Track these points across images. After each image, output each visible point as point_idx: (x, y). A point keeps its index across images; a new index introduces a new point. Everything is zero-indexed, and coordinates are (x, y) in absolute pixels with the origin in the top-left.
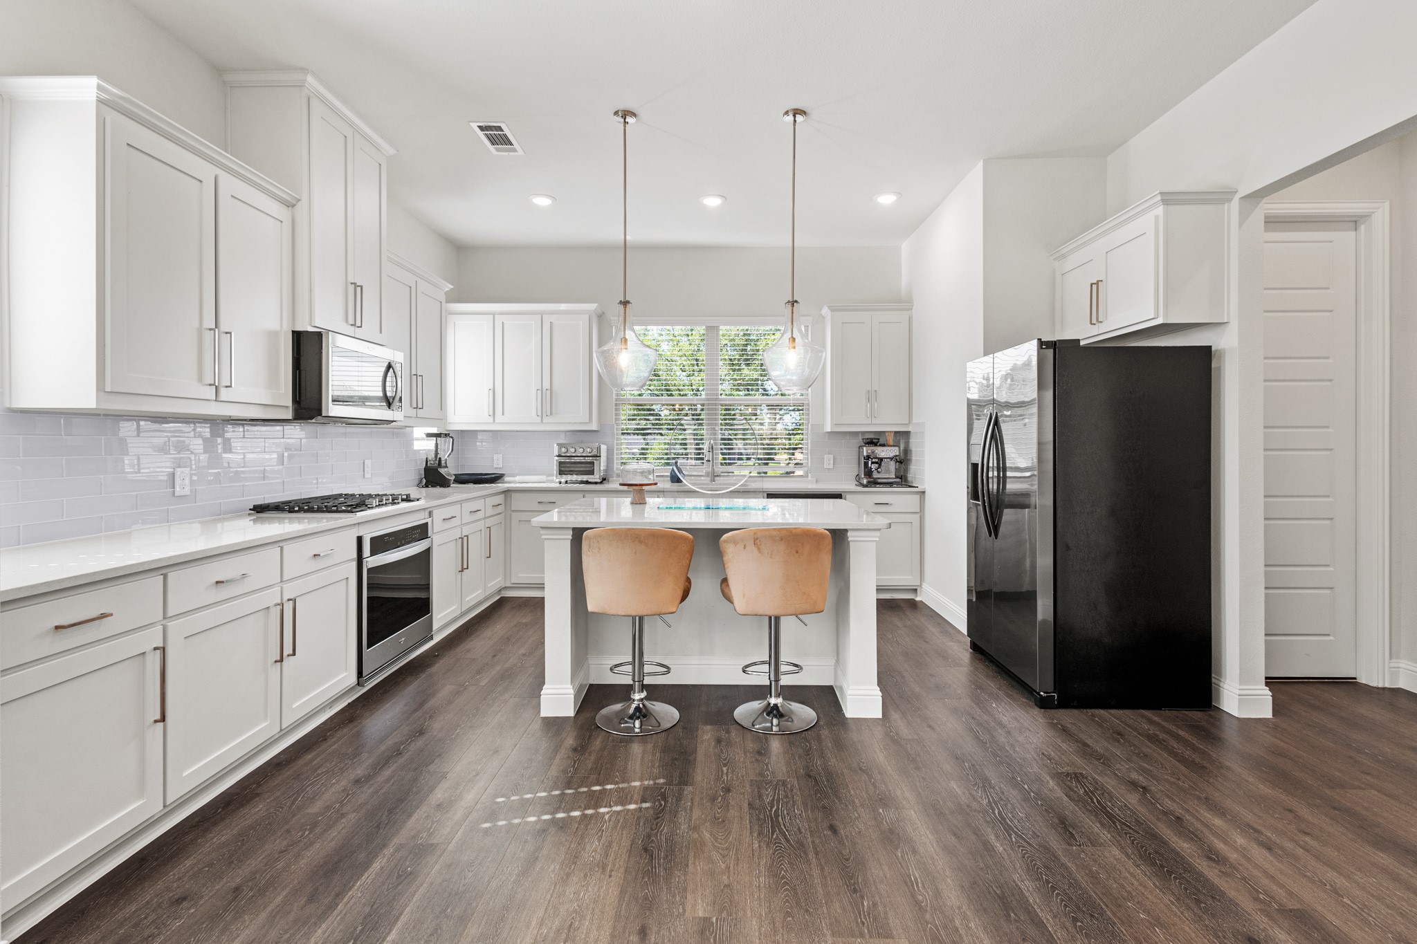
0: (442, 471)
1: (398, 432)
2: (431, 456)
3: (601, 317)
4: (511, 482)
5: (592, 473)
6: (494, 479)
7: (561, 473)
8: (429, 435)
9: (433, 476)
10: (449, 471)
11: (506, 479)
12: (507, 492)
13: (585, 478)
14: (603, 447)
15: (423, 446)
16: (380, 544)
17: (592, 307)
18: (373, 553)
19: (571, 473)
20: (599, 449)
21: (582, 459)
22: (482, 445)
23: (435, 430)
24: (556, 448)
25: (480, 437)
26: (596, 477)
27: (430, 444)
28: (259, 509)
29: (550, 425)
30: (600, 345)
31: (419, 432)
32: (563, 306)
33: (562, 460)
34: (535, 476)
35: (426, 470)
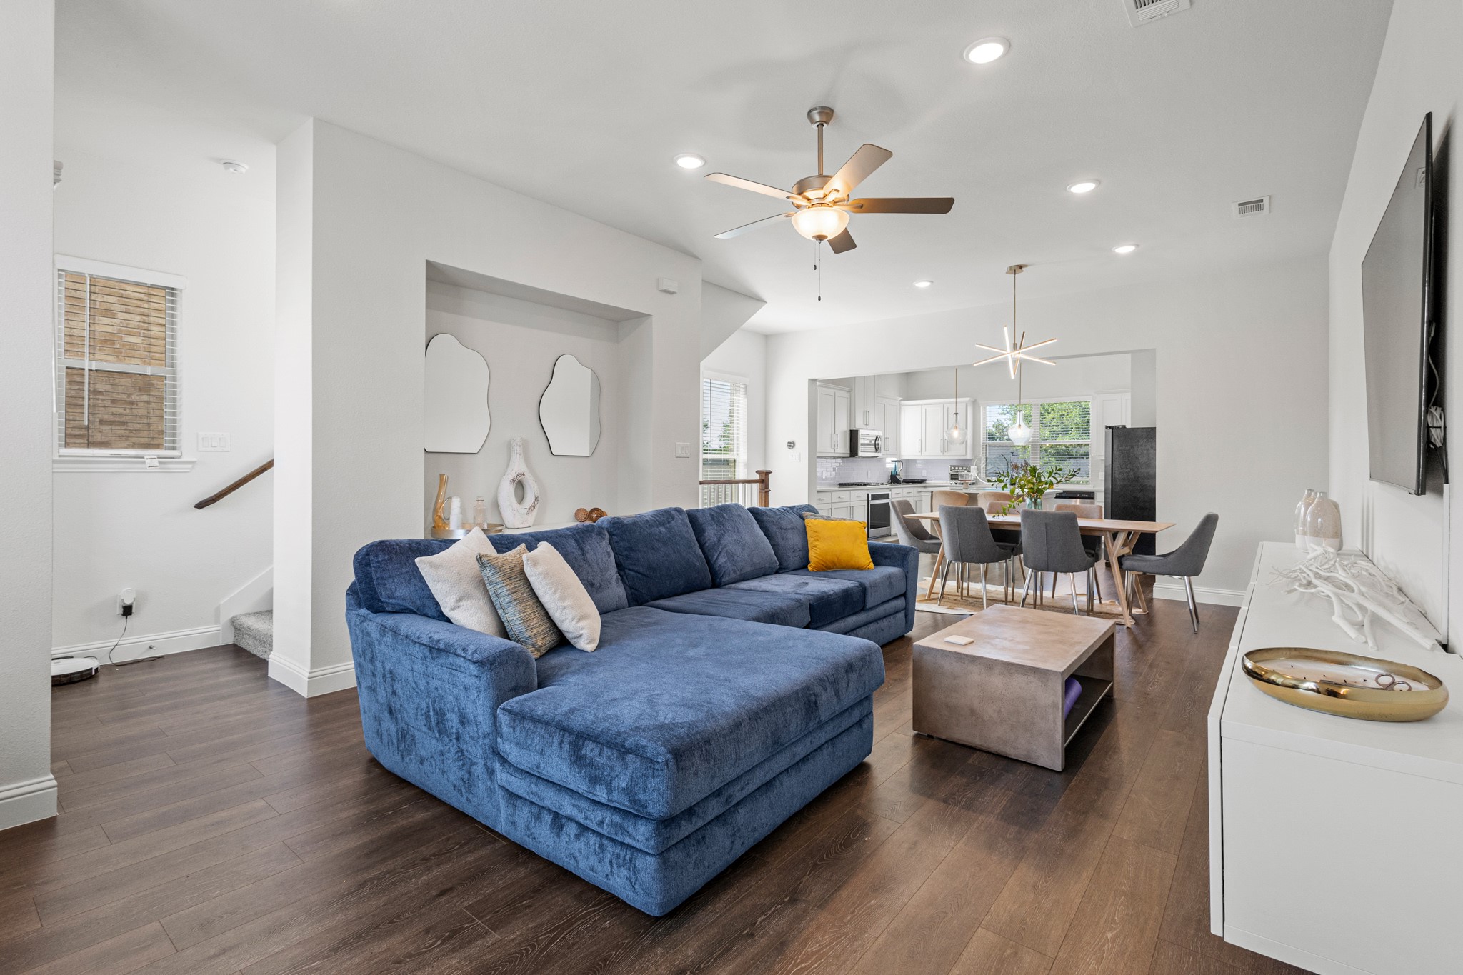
0: (897, 477)
1: (880, 460)
2: (893, 470)
3: (974, 402)
4: (929, 483)
6: (922, 481)
7: (952, 479)
8: (892, 461)
9: (894, 479)
10: (901, 477)
11: (927, 482)
14: (974, 467)
15: (890, 466)
16: (874, 497)
17: (967, 400)
18: (872, 499)
19: (957, 479)
20: (970, 468)
21: (961, 473)
22: (919, 466)
23: (895, 459)
24: (948, 467)
25: (918, 462)
27: (893, 465)
28: (840, 484)
29: (947, 456)
31: (888, 460)
32: (952, 400)
33: (952, 473)
34: (940, 480)
35: (891, 476)
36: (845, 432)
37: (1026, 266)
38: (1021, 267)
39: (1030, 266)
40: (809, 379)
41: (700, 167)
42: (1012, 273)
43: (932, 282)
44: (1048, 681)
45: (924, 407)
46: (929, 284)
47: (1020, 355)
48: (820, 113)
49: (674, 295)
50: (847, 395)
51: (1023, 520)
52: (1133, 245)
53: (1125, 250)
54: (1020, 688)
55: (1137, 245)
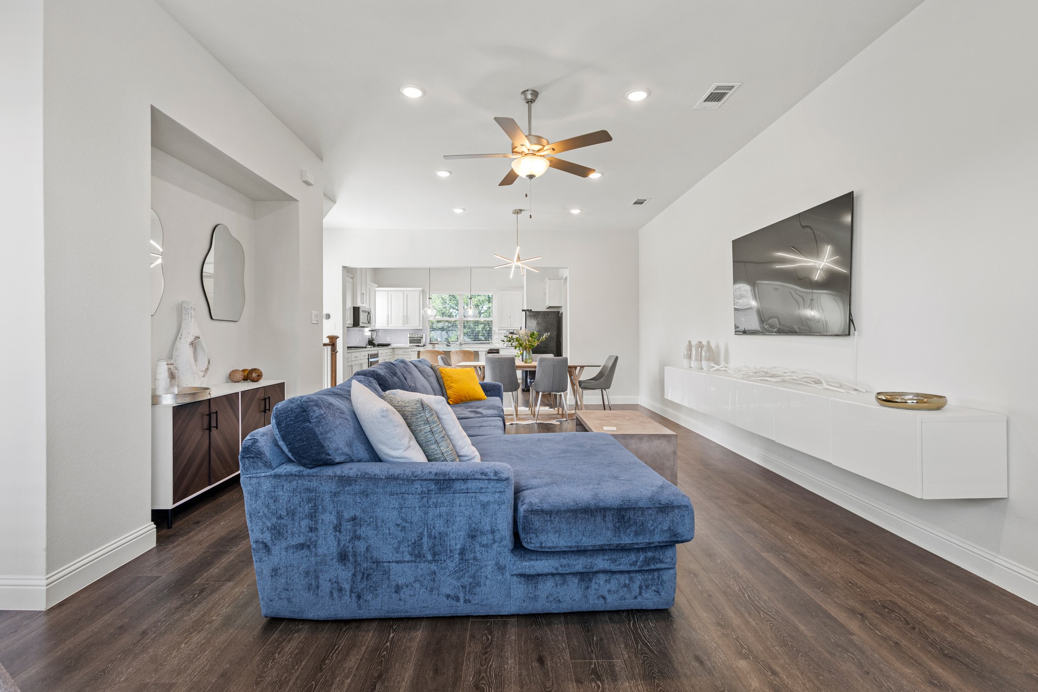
0: (373, 342)
2: (371, 337)
3: (423, 291)
4: (393, 346)
5: (420, 343)
6: (388, 345)
7: (410, 343)
8: (369, 331)
9: (371, 344)
10: (376, 342)
11: (392, 345)
12: (393, 348)
13: (417, 344)
14: (424, 335)
15: (368, 334)
17: (421, 289)
19: (413, 343)
20: (423, 335)
21: (416, 339)
23: (371, 329)
24: (409, 335)
26: (422, 344)
27: (371, 333)
29: (407, 327)
30: (423, 309)
31: (366, 330)
32: (410, 289)
33: (411, 338)
34: (402, 344)
35: (369, 341)
36: (351, 308)
37: (523, 210)
38: (521, 210)
39: (526, 210)
40: (343, 266)
41: (420, 97)
42: (515, 214)
43: (464, 210)
44: (671, 440)
45: (390, 293)
46: (462, 211)
47: (519, 264)
48: (531, 94)
49: (310, 187)
50: (351, 280)
51: (539, 364)
52: (580, 209)
53: (575, 212)
54: (657, 447)
55: (581, 210)
